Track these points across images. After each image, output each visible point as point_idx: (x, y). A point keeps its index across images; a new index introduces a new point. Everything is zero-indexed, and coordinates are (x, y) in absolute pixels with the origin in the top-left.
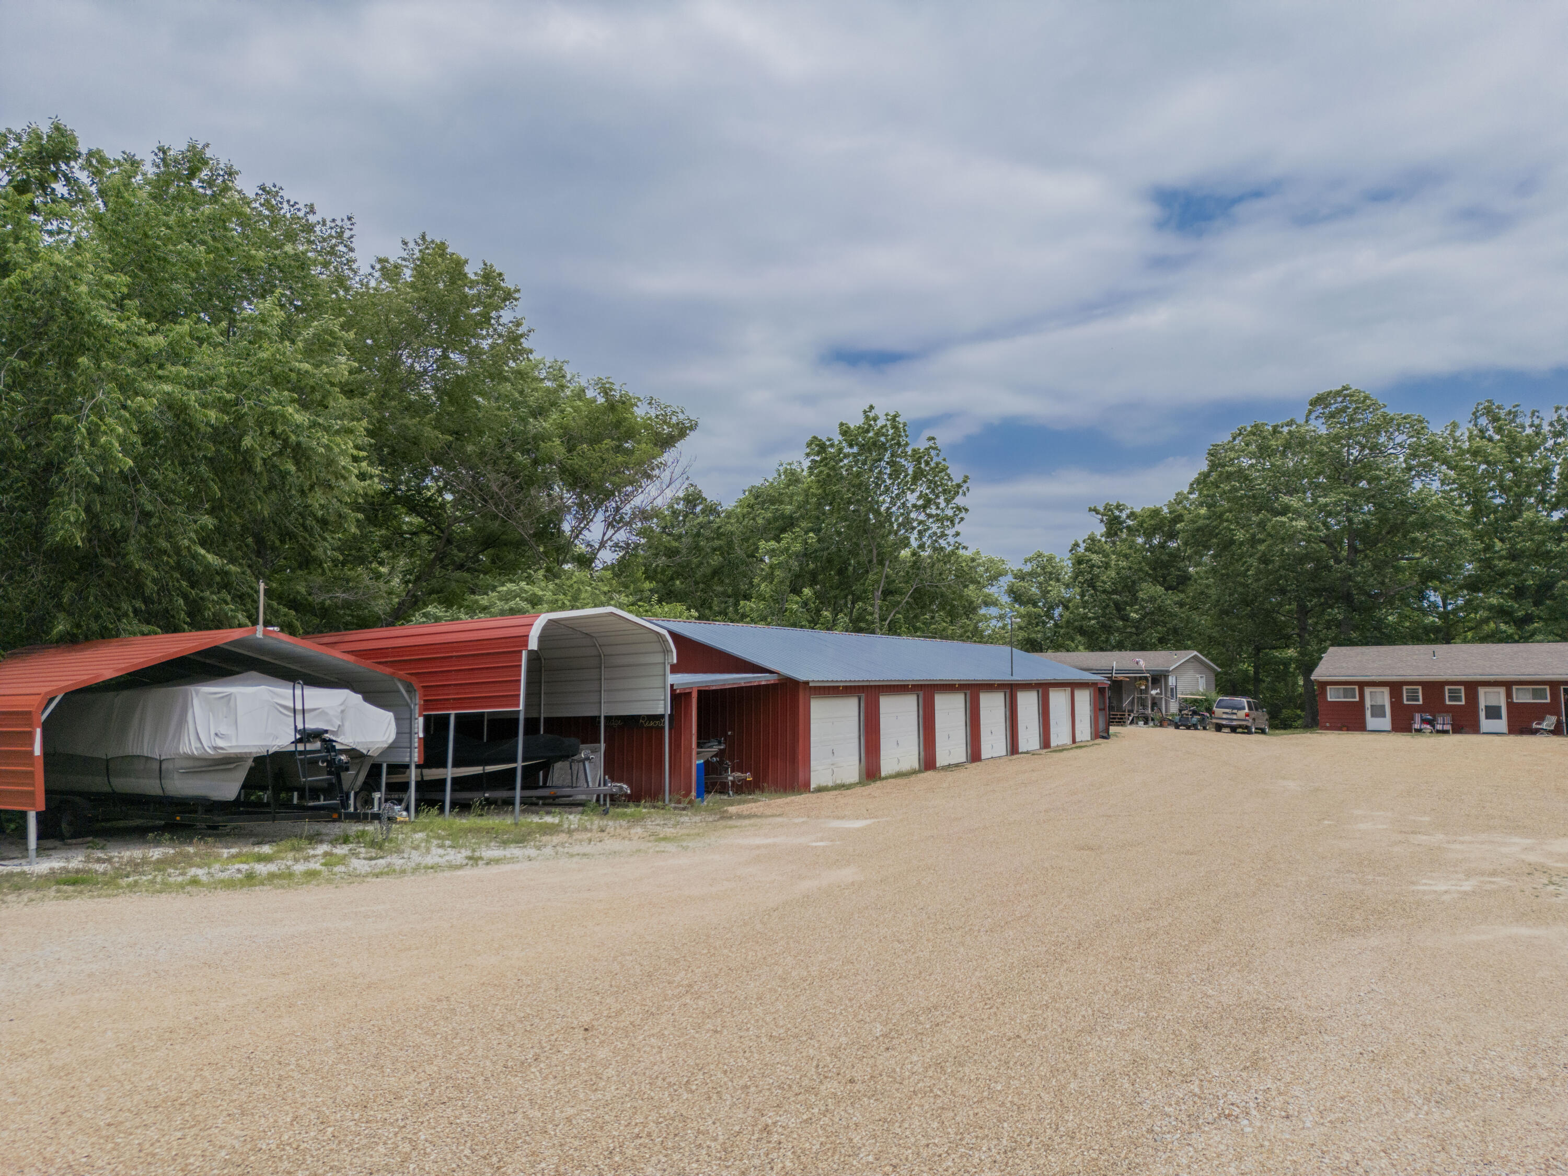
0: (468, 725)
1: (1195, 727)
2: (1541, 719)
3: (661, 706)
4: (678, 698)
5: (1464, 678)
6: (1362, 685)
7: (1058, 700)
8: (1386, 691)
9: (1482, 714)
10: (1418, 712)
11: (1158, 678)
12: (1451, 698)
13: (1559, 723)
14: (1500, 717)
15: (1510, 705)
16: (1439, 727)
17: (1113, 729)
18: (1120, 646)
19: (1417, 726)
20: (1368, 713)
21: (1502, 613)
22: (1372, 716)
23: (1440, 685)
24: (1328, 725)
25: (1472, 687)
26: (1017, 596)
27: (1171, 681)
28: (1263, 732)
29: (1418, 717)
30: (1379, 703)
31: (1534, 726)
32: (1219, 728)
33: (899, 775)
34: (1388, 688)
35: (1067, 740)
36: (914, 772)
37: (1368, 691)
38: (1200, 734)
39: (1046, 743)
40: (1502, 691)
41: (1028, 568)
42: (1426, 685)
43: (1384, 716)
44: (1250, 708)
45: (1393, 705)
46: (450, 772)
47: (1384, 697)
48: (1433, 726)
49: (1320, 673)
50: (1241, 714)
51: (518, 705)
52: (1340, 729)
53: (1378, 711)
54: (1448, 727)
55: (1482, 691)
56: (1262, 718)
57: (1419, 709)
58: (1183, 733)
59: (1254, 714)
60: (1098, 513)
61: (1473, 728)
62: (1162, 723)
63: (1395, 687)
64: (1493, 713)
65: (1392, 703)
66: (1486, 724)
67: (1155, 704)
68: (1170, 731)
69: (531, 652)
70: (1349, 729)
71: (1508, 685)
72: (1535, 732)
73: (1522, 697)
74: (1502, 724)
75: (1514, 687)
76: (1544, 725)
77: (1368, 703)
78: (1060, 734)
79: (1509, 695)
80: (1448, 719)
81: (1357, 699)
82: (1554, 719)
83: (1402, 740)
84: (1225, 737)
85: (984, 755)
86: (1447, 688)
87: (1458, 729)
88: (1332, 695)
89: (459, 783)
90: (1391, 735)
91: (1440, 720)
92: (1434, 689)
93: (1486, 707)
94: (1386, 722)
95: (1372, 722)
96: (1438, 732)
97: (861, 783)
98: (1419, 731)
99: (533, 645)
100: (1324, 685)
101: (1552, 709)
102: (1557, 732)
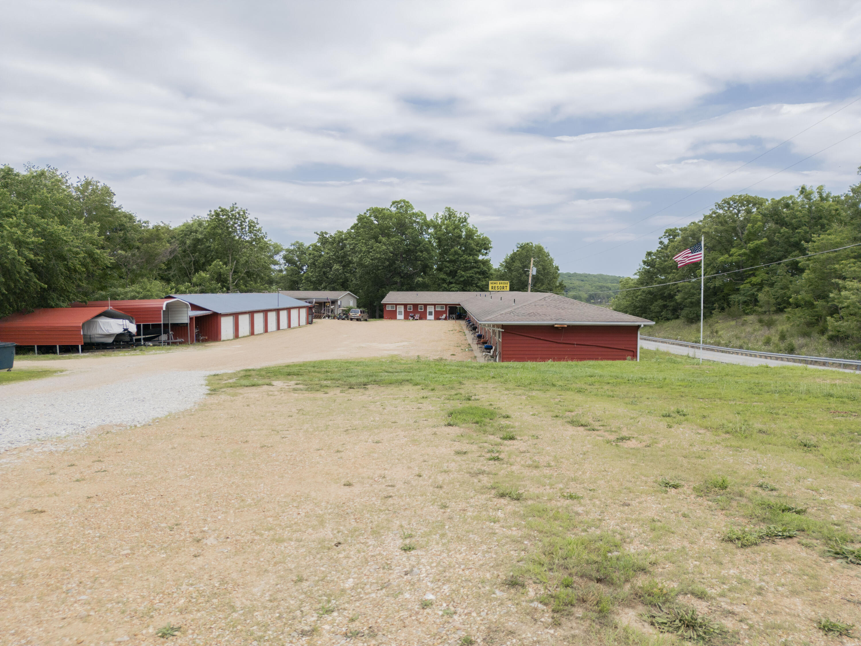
0: (146, 327)
1: (343, 319)
3: (186, 320)
4: (191, 319)
5: (424, 303)
6: (396, 305)
7: (294, 313)
8: (403, 307)
9: (428, 314)
11: (334, 302)
12: (420, 309)
13: (446, 316)
14: (432, 315)
15: (435, 311)
17: (314, 320)
18: (325, 289)
20: (398, 314)
21: (444, 280)
23: (418, 305)
24: (386, 317)
25: (426, 305)
26: (288, 260)
27: (339, 303)
28: (366, 320)
32: (352, 319)
33: (244, 337)
35: (297, 325)
36: (248, 336)
37: (398, 306)
38: (347, 323)
39: (289, 326)
40: (433, 307)
41: (292, 248)
42: (414, 305)
43: (402, 315)
44: (361, 312)
45: (404, 311)
46: (142, 337)
47: (401, 309)
49: (384, 301)
50: (358, 315)
51: (161, 321)
52: (389, 319)
53: (400, 313)
55: (428, 307)
56: (366, 316)
57: (411, 312)
58: (341, 321)
59: (362, 314)
60: (318, 234)
61: (425, 318)
62: (334, 318)
63: (405, 305)
64: (430, 313)
66: (429, 317)
67: (332, 311)
68: (336, 321)
69: (164, 311)
70: (392, 319)
71: (435, 305)
72: (440, 319)
73: (438, 309)
74: (432, 317)
77: (398, 311)
78: (294, 323)
79: (435, 308)
80: (419, 315)
81: (394, 309)
82: (444, 315)
84: (355, 323)
85: (269, 330)
87: (421, 318)
88: (389, 308)
89: (144, 339)
90: (404, 320)
92: (415, 306)
94: (402, 317)
95: (398, 317)
97: (234, 339)
99: (164, 309)
100: (385, 305)
101: (445, 312)
102: (445, 319)
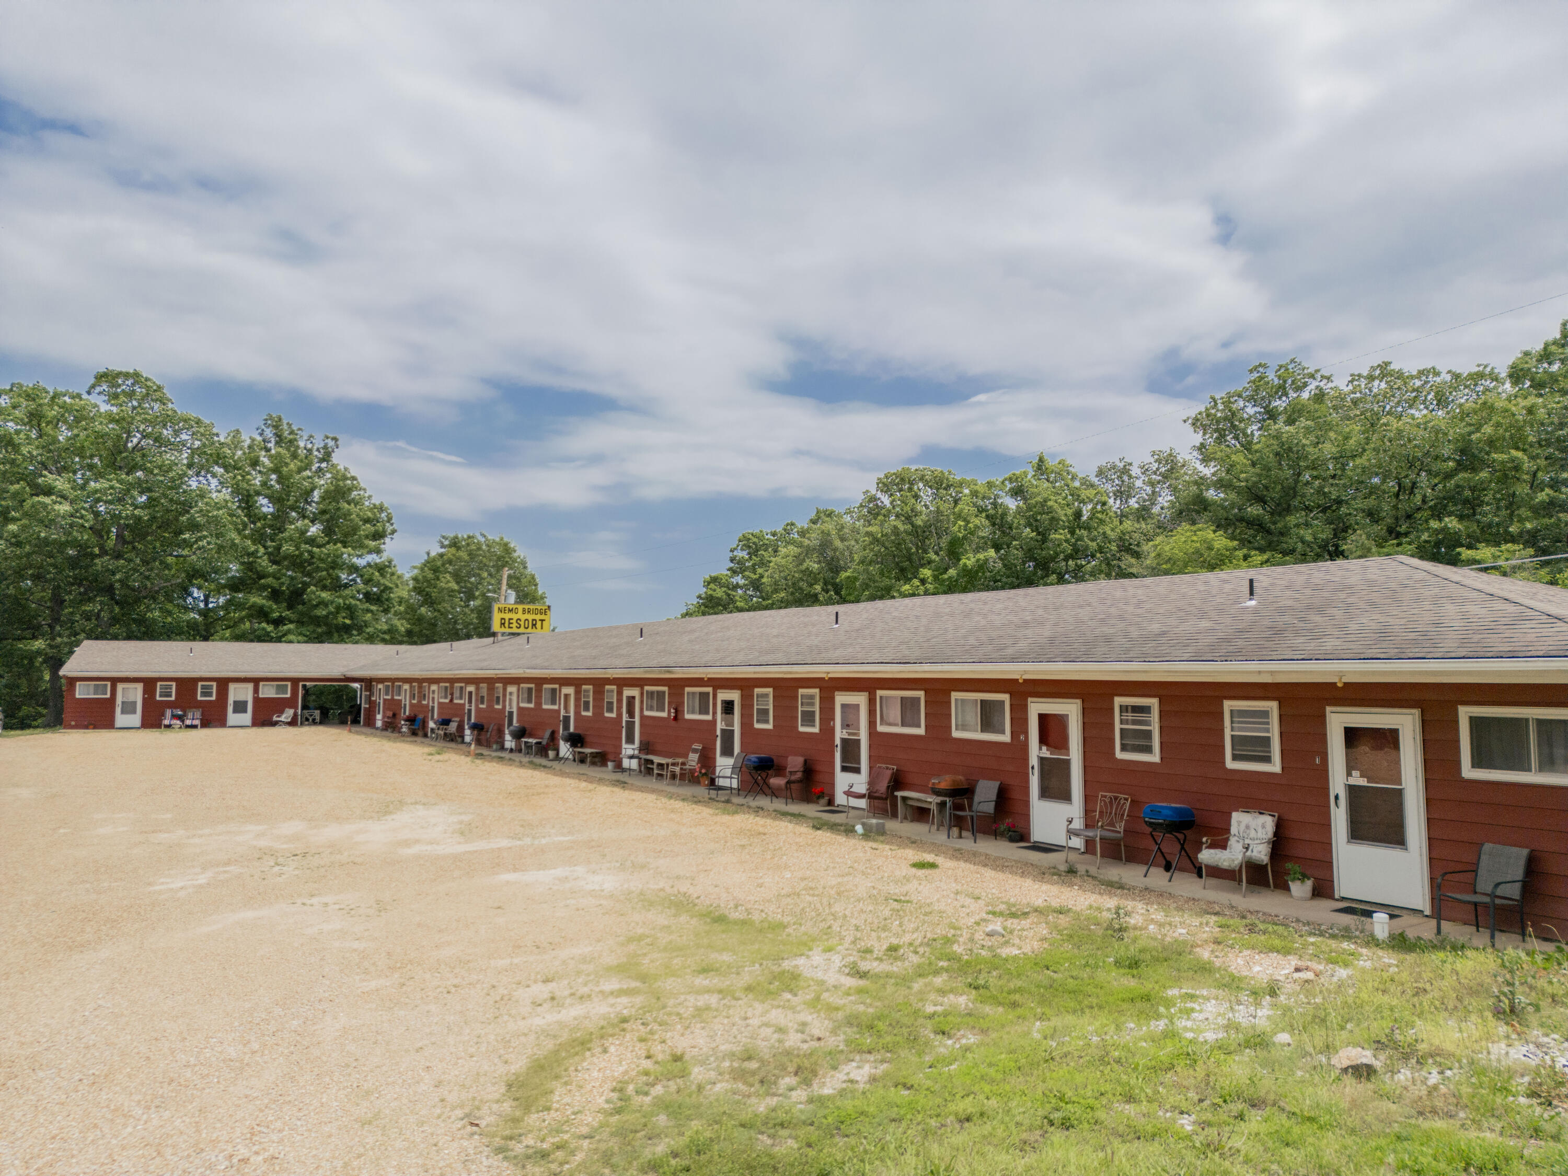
2: (281, 712)
5: (217, 675)
6: (115, 681)
8: (140, 687)
9: (230, 709)
10: (169, 707)
12: (204, 694)
13: (295, 715)
14: (245, 711)
15: (257, 700)
16: (188, 722)
19: (166, 722)
20: (118, 710)
21: (259, 613)
22: (123, 712)
23: (194, 681)
24: (73, 723)
25: (223, 683)
29: (168, 713)
30: (131, 699)
31: (275, 718)
34: (142, 685)
37: (120, 687)
40: (250, 686)
42: (180, 682)
43: (134, 712)
45: (145, 701)
47: (136, 693)
48: (183, 721)
49: (69, 669)
52: (86, 727)
53: (129, 708)
54: (197, 722)
55: (232, 687)
57: (170, 705)
61: (221, 722)
63: (149, 684)
64: (240, 707)
65: (144, 699)
66: (233, 718)
70: (95, 727)
71: (256, 681)
72: (272, 724)
73: (267, 692)
74: (246, 718)
75: (261, 684)
76: (283, 718)
77: (119, 700)
79: (256, 690)
80: (198, 714)
81: (108, 696)
82: (291, 712)
83: (152, 736)
86: (200, 684)
87: (206, 724)
88: (82, 692)
90: (141, 730)
91: (190, 715)
92: (187, 685)
93: (235, 702)
94: (135, 719)
95: (121, 719)
96: (188, 727)
98: (169, 726)
100: (72, 681)
101: (291, 703)
102: (293, 723)
